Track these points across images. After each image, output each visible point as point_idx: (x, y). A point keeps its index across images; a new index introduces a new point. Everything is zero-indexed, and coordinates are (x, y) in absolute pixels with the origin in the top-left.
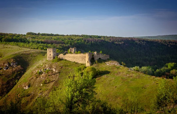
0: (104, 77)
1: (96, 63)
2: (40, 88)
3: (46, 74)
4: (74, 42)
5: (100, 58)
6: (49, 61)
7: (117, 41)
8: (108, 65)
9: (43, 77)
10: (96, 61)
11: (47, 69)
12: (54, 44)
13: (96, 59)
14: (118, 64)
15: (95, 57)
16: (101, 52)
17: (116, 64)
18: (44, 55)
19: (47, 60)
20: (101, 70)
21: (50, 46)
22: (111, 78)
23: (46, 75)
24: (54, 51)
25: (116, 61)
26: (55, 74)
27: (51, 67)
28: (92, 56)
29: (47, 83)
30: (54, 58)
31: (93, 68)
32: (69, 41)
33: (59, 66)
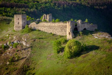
0: (92, 53)
1: (80, 35)
2: (6, 68)
3: (14, 48)
4: (41, 5)
5: (85, 29)
6: (16, 31)
7: (97, 5)
8: (96, 37)
9: (9, 53)
10: (81, 33)
11: (15, 42)
12: (14, 8)
13: (80, 29)
14: (109, 36)
15: (79, 27)
16: (87, 21)
17: (107, 37)
18: (9, 24)
19: (14, 30)
20: (87, 44)
21: (9, 11)
22: (101, 55)
23: (14, 50)
24: (23, 19)
25: (106, 33)
26: (26, 48)
27: (20, 39)
28: (74, 26)
29: (15, 61)
30: (24, 27)
31: (76, 42)
32: (34, 5)
33: (31, 39)
